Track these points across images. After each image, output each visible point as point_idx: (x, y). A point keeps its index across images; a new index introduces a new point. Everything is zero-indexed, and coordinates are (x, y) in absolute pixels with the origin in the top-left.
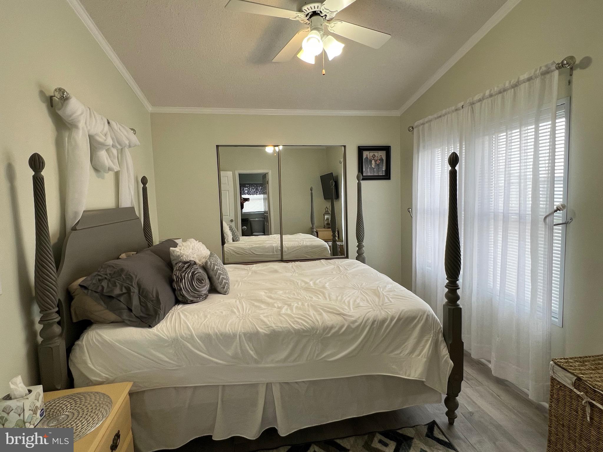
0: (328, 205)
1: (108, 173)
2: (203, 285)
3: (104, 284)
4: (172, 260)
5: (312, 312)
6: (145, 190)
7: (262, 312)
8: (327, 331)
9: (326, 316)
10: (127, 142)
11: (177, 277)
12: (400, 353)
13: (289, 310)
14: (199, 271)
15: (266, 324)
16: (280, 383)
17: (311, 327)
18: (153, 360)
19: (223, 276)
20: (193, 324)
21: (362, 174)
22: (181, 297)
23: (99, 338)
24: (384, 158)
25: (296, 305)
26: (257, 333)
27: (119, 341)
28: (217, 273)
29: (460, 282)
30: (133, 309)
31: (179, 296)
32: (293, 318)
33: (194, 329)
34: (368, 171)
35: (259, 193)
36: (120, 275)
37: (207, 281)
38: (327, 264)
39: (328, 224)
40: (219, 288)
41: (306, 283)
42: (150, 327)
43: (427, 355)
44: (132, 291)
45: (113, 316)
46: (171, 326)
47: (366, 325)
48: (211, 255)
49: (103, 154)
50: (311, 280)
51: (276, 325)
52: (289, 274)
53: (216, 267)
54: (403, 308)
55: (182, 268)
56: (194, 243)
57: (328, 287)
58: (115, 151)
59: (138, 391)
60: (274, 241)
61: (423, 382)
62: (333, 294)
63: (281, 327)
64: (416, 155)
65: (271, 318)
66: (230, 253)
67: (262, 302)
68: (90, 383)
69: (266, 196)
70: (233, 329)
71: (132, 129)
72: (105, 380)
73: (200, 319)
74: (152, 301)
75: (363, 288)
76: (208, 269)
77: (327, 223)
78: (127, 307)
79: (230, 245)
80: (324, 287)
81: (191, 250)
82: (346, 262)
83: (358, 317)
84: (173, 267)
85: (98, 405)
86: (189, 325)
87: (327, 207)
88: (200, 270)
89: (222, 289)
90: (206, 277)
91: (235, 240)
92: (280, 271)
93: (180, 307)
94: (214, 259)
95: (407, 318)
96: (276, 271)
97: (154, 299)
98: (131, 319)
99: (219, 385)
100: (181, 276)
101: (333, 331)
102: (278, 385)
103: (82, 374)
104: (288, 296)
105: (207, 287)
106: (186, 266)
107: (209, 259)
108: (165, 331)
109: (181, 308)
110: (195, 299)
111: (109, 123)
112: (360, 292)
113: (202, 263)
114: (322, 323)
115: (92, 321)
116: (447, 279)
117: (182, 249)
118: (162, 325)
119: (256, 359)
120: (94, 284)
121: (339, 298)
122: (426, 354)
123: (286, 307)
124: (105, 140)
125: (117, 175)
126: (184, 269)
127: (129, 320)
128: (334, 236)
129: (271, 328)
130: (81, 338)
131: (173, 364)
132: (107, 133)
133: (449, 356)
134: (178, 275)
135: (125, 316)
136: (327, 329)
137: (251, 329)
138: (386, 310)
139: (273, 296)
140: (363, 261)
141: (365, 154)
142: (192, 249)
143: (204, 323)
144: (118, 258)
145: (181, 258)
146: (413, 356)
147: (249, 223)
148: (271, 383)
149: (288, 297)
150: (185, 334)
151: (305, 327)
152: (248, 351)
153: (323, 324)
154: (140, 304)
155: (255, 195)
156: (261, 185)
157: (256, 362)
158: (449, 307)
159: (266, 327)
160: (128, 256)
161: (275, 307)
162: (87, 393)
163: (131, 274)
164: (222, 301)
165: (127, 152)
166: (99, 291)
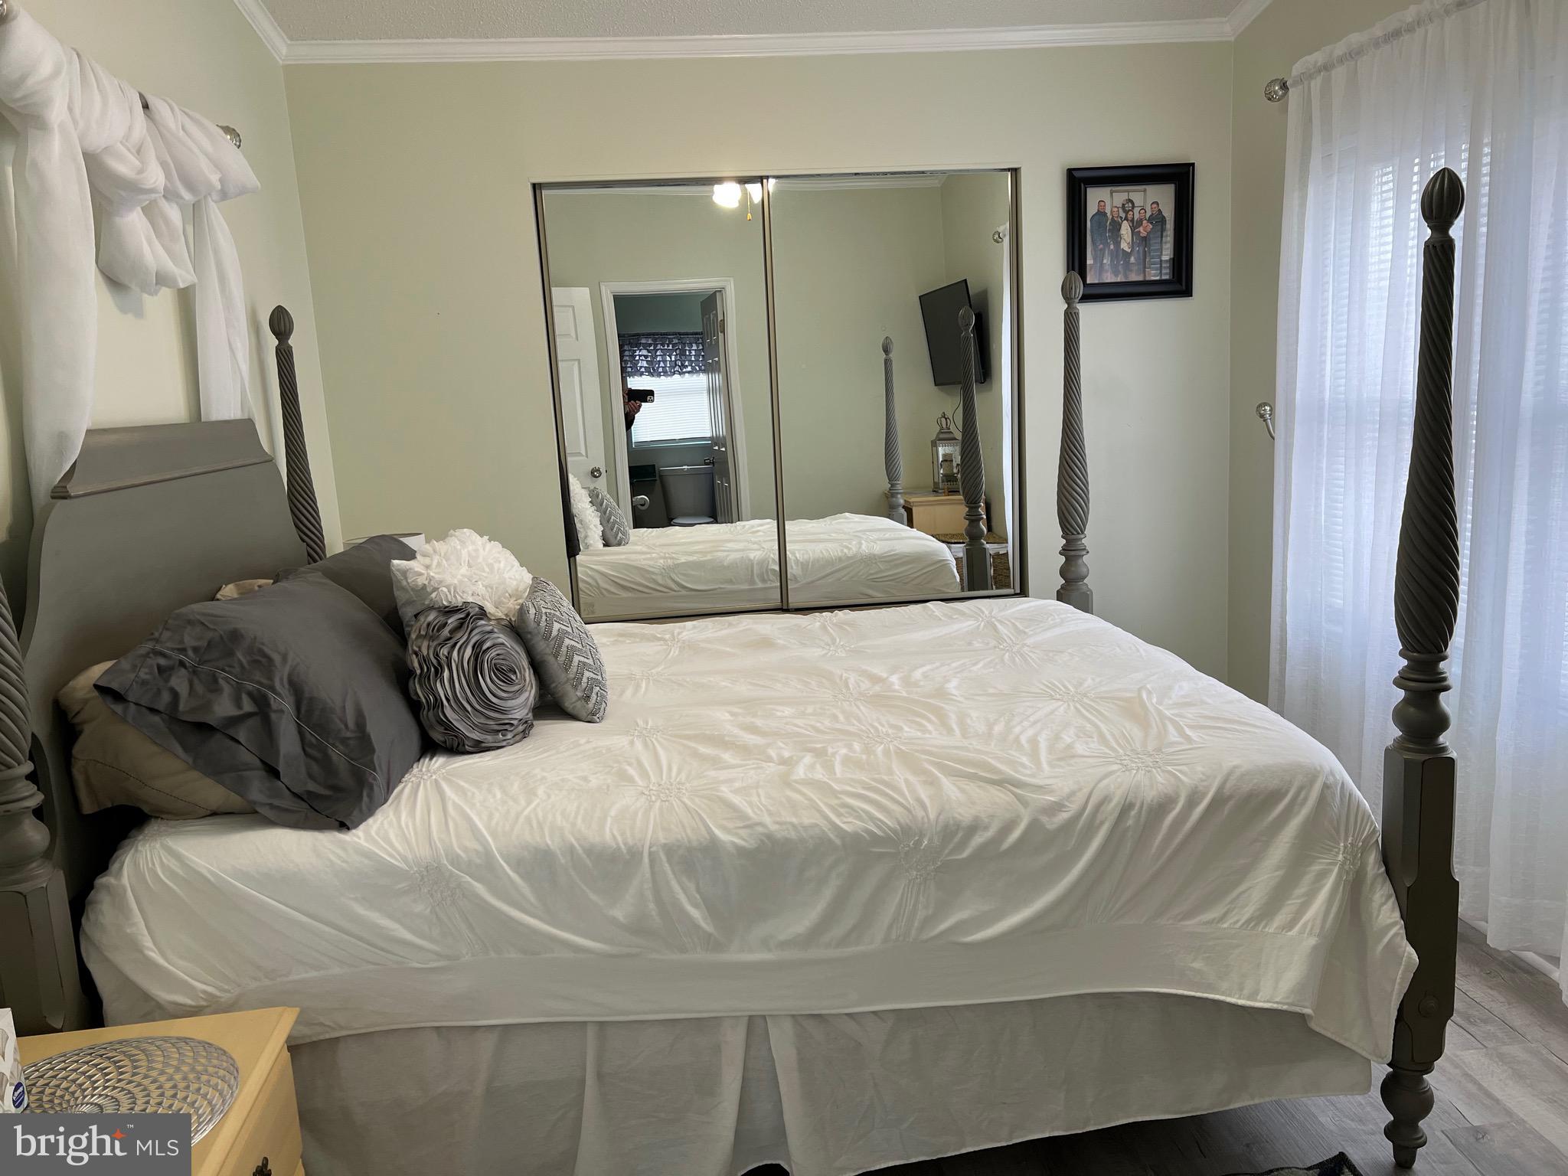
0: (951, 404)
1: (156, 293)
2: (516, 688)
3: (179, 682)
4: (399, 604)
5: (901, 775)
6: (285, 357)
7: (723, 775)
8: (956, 840)
9: (954, 789)
10: (214, 178)
11: (426, 660)
12: (1222, 919)
13: (818, 766)
14: (500, 640)
15: (743, 816)
16: (793, 1016)
17: (899, 823)
18: (360, 939)
19: (582, 659)
20: (491, 816)
21: (1083, 275)
22: (441, 729)
23: (173, 864)
24: (1169, 213)
25: (844, 751)
26: (711, 849)
27: (245, 876)
28: (560, 646)
29: (1452, 667)
30: (281, 768)
31: (432, 727)
32: (835, 793)
33: (494, 834)
34: (1107, 267)
35: (689, 369)
36: (231, 654)
37: (528, 674)
38: (951, 618)
39: (949, 478)
40: (571, 700)
41: (875, 679)
42: (343, 826)
43: (1323, 927)
44: (274, 706)
45: (214, 793)
46: (414, 824)
47: (1098, 822)
48: (536, 587)
49: (133, 222)
50: (894, 670)
51: (778, 819)
52: (814, 653)
53: (556, 626)
54: (1236, 762)
55: (438, 630)
56: (473, 543)
57: (954, 692)
58: (174, 213)
59: (315, 1039)
60: (755, 543)
61: (1302, 1016)
62: (974, 714)
63: (793, 825)
64: (1296, 194)
65: (759, 796)
66: (598, 587)
67: (721, 741)
68: (154, 1010)
69: (718, 378)
70: (628, 834)
71: (227, 130)
72: (204, 1003)
73: (511, 803)
74: (344, 741)
75: (1085, 695)
76: (530, 633)
77: (945, 475)
78: (261, 760)
79: (595, 558)
80: (941, 693)
81: (464, 570)
82: (1020, 607)
83: (1067, 790)
84: (407, 629)
85: (191, 1076)
86: (476, 819)
87: (944, 416)
88: (503, 638)
89: (579, 704)
90: (525, 663)
91: (612, 540)
92: (781, 642)
93: (439, 763)
94: (548, 599)
95: (1250, 796)
96: (765, 643)
97: (349, 734)
98: (276, 802)
99: (585, 1023)
100: (436, 655)
101: (978, 840)
102: (788, 1025)
103: (127, 984)
104: (813, 723)
105: (529, 694)
106: (452, 621)
107: (529, 597)
108: (394, 840)
109: (443, 766)
110: (489, 738)
111: (146, 106)
112: (1076, 708)
113: (506, 615)
114: (940, 814)
115: (146, 809)
116: (1401, 654)
117: (434, 566)
118: (382, 823)
119: (710, 935)
120: (144, 683)
121: (998, 729)
122: (1319, 922)
123: (808, 759)
124: (140, 172)
125: (186, 303)
126: (446, 632)
127: (272, 806)
128: (973, 519)
129: (760, 829)
130: (114, 867)
131: (428, 951)
132: (142, 143)
133: (1403, 931)
134: (425, 653)
135: (257, 789)
136: (955, 833)
137: (689, 831)
138: (1169, 768)
139: (759, 722)
140: (1084, 604)
141: (1097, 198)
142: (470, 566)
143: (526, 813)
144: (213, 598)
145: (434, 595)
146: (1271, 929)
147: (658, 482)
148: (764, 1017)
149: (813, 727)
150: (466, 850)
151: (879, 827)
152: (683, 911)
153: (941, 817)
154: (304, 750)
155: (677, 376)
156: (698, 337)
157: (711, 943)
158: (1409, 756)
159: (741, 825)
160: (246, 595)
161: (770, 759)
162: (151, 1041)
163: (266, 650)
164: (583, 741)
165: (216, 214)
166: (161, 708)
